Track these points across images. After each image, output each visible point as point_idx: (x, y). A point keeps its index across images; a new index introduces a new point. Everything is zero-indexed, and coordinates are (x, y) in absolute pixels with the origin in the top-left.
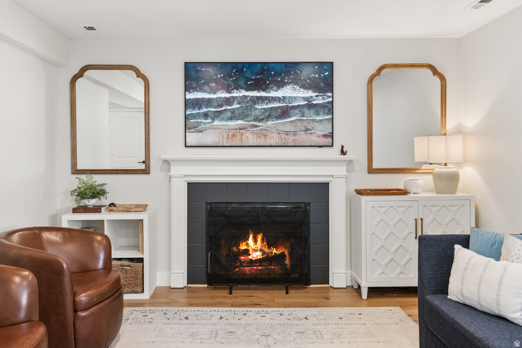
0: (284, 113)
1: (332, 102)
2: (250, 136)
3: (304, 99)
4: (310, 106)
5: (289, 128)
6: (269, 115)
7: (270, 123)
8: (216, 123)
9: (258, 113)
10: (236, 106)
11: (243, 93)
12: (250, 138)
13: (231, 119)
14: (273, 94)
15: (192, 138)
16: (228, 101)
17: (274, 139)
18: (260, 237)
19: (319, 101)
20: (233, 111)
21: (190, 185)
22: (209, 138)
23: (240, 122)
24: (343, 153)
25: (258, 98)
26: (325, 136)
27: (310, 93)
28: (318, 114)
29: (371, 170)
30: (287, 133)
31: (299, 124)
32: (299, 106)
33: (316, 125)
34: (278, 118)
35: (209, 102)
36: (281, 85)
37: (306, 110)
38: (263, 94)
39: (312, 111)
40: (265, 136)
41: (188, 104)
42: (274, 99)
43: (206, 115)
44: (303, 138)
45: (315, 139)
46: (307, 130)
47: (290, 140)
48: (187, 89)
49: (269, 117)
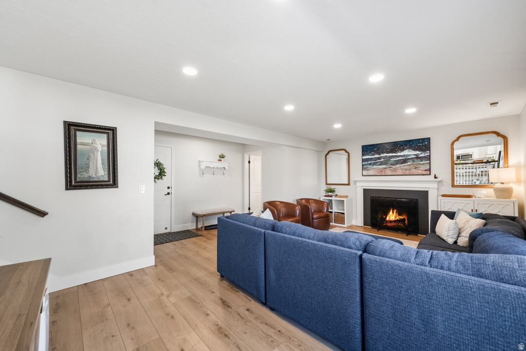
0: (405, 161)
1: (430, 155)
2: (389, 171)
3: (414, 155)
4: (417, 157)
5: (406, 168)
6: (397, 163)
7: (397, 166)
8: (374, 167)
9: (392, 162)
10: (382, 160)
11: (385, 155)
12: (389, 172)
13: (380, 165)
14: (399, 154)
15: (365, 173)
16: (379, 158)
17: (400, 172)
18: (395, 211)
19: (423, 155)
20: (381, 162)
21: (365, 190)
22: (371, 172)
23: (384, 166)
24: (436, 177)
25: (392, 156)
26: (426, 170)
27: (417, 152)
28: (422, 161)
29: (453, 186)
30: (406, 170)
31: (412, 166)
32: (412, 158)
33: (421, 165)
34: (401, 163)
35: (371, 159)
36: (403, 150)
37: (416, 160)
38: (394, 154)
39: (418, 160)
40: (395, 171)
41: (363, 161)
42: (400, 156)
43: (370, 164)
44: (414, 171)
45: (420, 172)
46: (416, 168)
47: (407, 172)
48: (363, 155)
49: (397, 164)
